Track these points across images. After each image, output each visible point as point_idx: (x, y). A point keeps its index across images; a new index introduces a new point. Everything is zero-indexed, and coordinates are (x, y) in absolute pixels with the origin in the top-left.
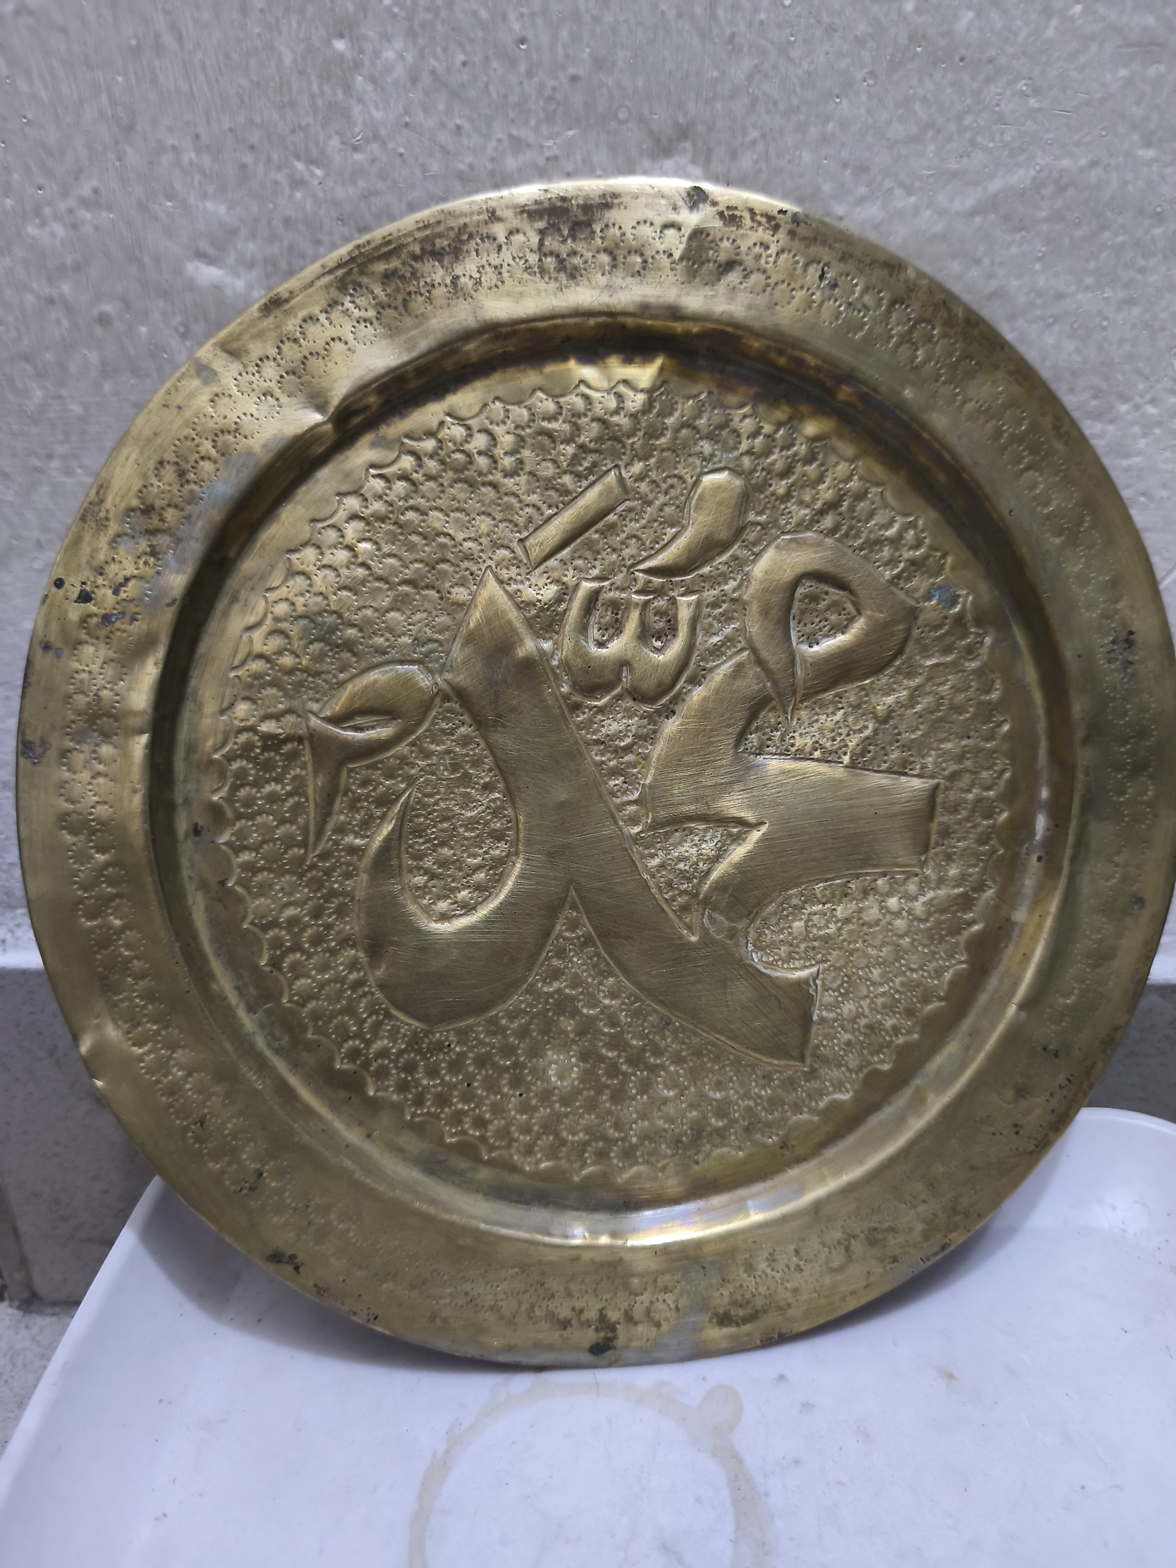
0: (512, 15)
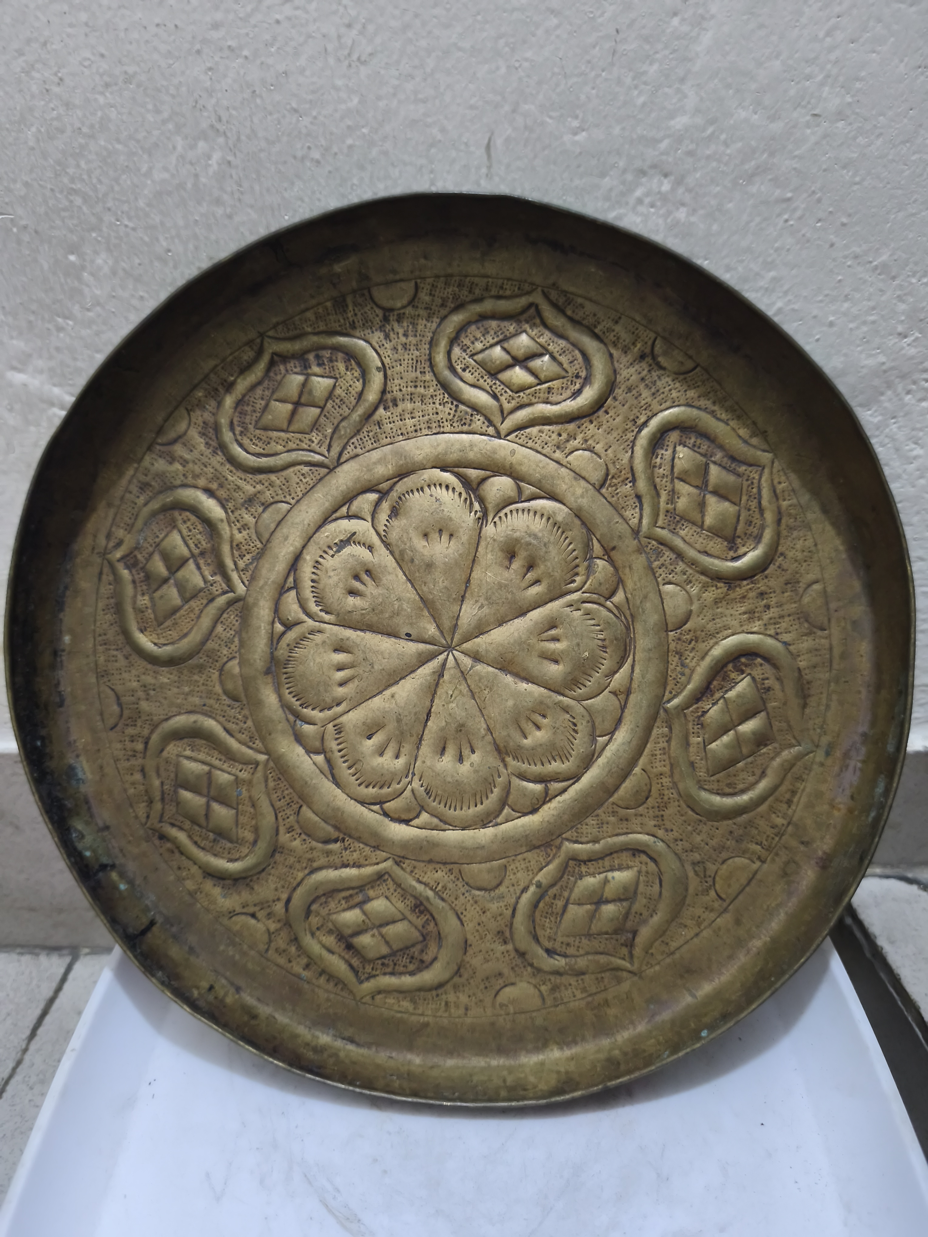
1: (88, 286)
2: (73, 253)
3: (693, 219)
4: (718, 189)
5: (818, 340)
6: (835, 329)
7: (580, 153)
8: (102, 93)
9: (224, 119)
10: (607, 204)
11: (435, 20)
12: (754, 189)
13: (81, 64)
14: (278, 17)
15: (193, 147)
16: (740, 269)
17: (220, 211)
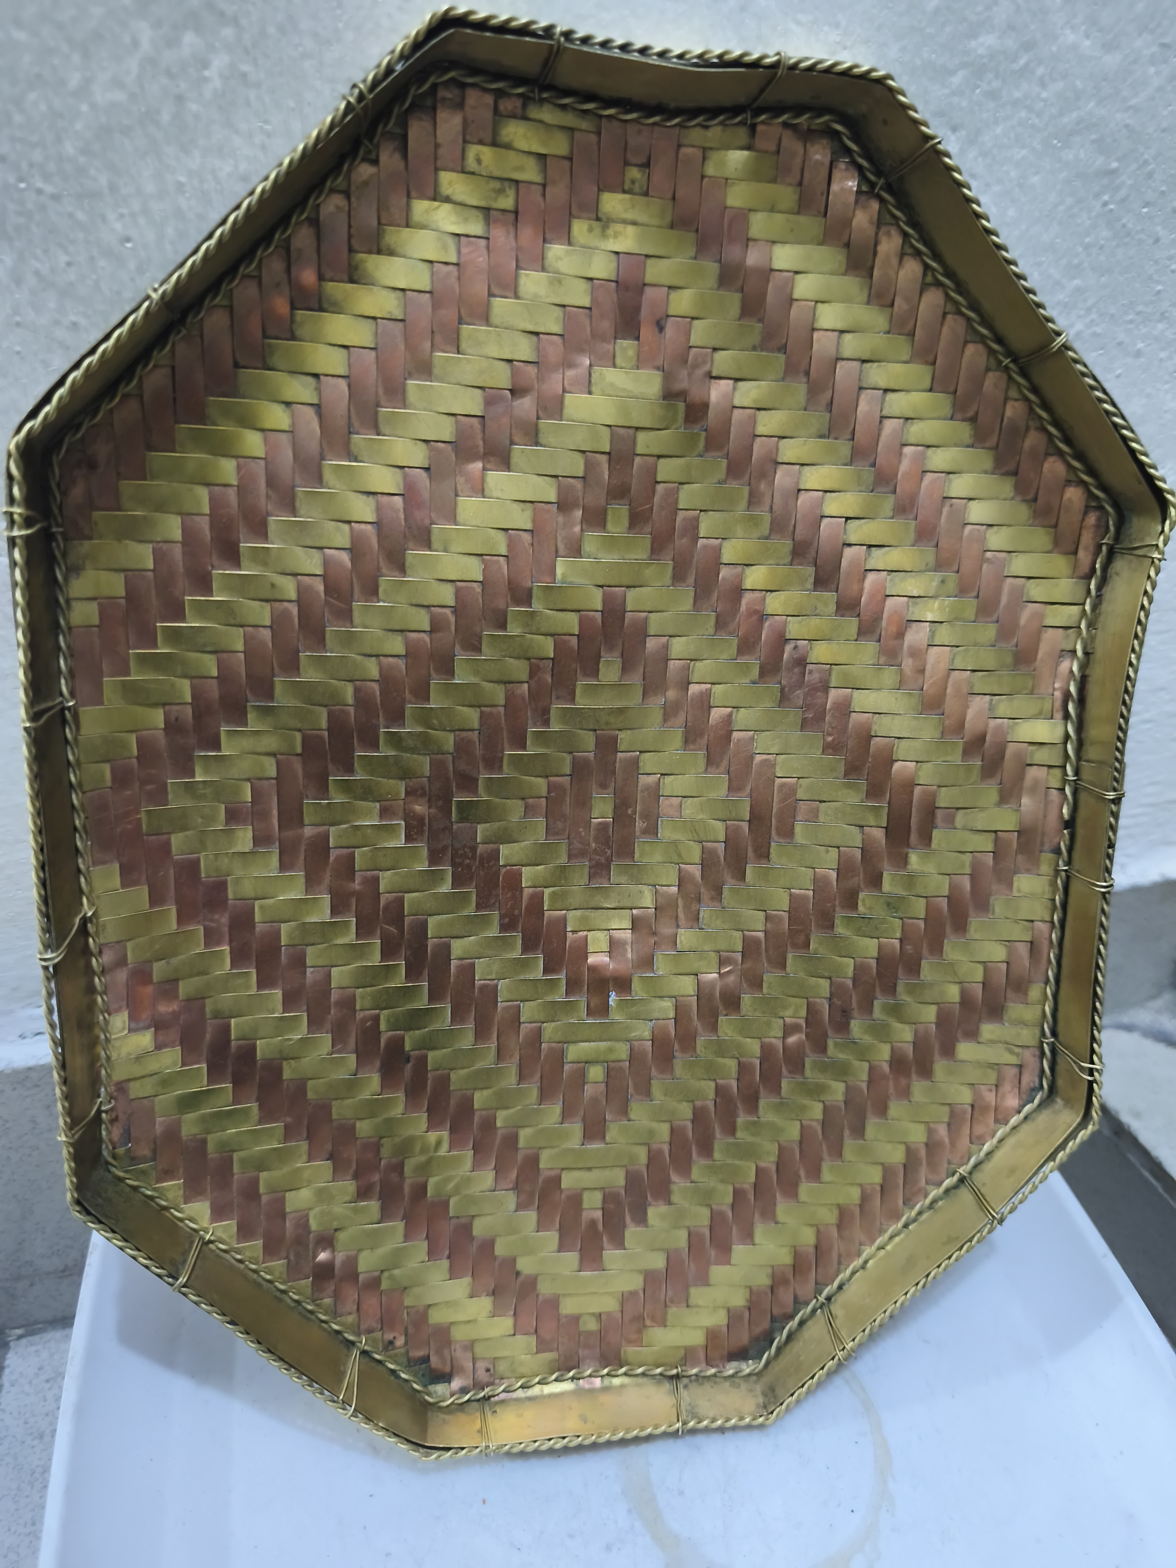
0: (111, 216)
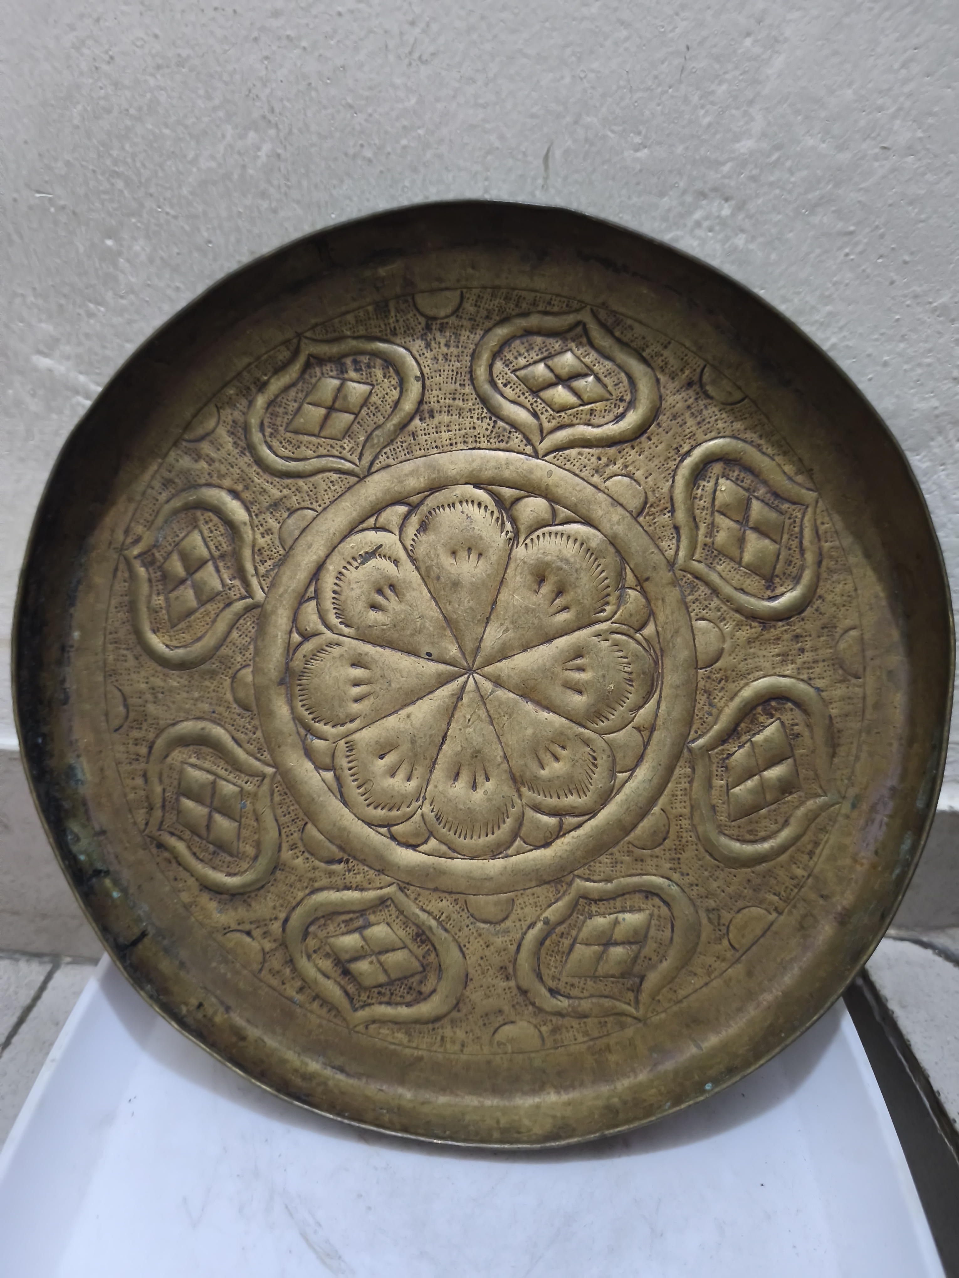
1: (123, 272)
2: (110, 238)
3: (752, 246)
4: (780, 217)
5: (870, 380)
6: (889, 369)
7: (641, 171)
8: (153, 75)
9: (277, 110)
10: (664, 225)
11: (502, 24)
12: (815, 220)
13: (134, 43)
14: (340, 9)
15: (242, 137)
16: (796, 301)
17: (265, 205)
